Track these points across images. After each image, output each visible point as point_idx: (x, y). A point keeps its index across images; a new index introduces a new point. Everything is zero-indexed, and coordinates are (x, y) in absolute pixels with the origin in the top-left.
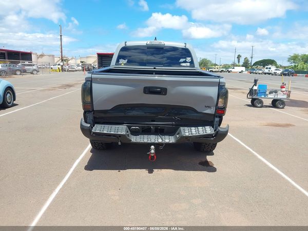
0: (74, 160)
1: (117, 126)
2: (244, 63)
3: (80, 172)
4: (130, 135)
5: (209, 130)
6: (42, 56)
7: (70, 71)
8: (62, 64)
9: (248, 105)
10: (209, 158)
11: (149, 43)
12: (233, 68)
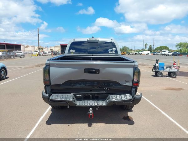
0: (40, 116)
1: (67, 95)
2: (149, 49)
3: (43, 126)
4: (76, 101)
5: (128, 97)
6: (27, 46)
7: (44, 55)
8: (39, 51)
9: (153, 76)
10: (129, 114)
11: (89, 39)
12: (143, 52)
